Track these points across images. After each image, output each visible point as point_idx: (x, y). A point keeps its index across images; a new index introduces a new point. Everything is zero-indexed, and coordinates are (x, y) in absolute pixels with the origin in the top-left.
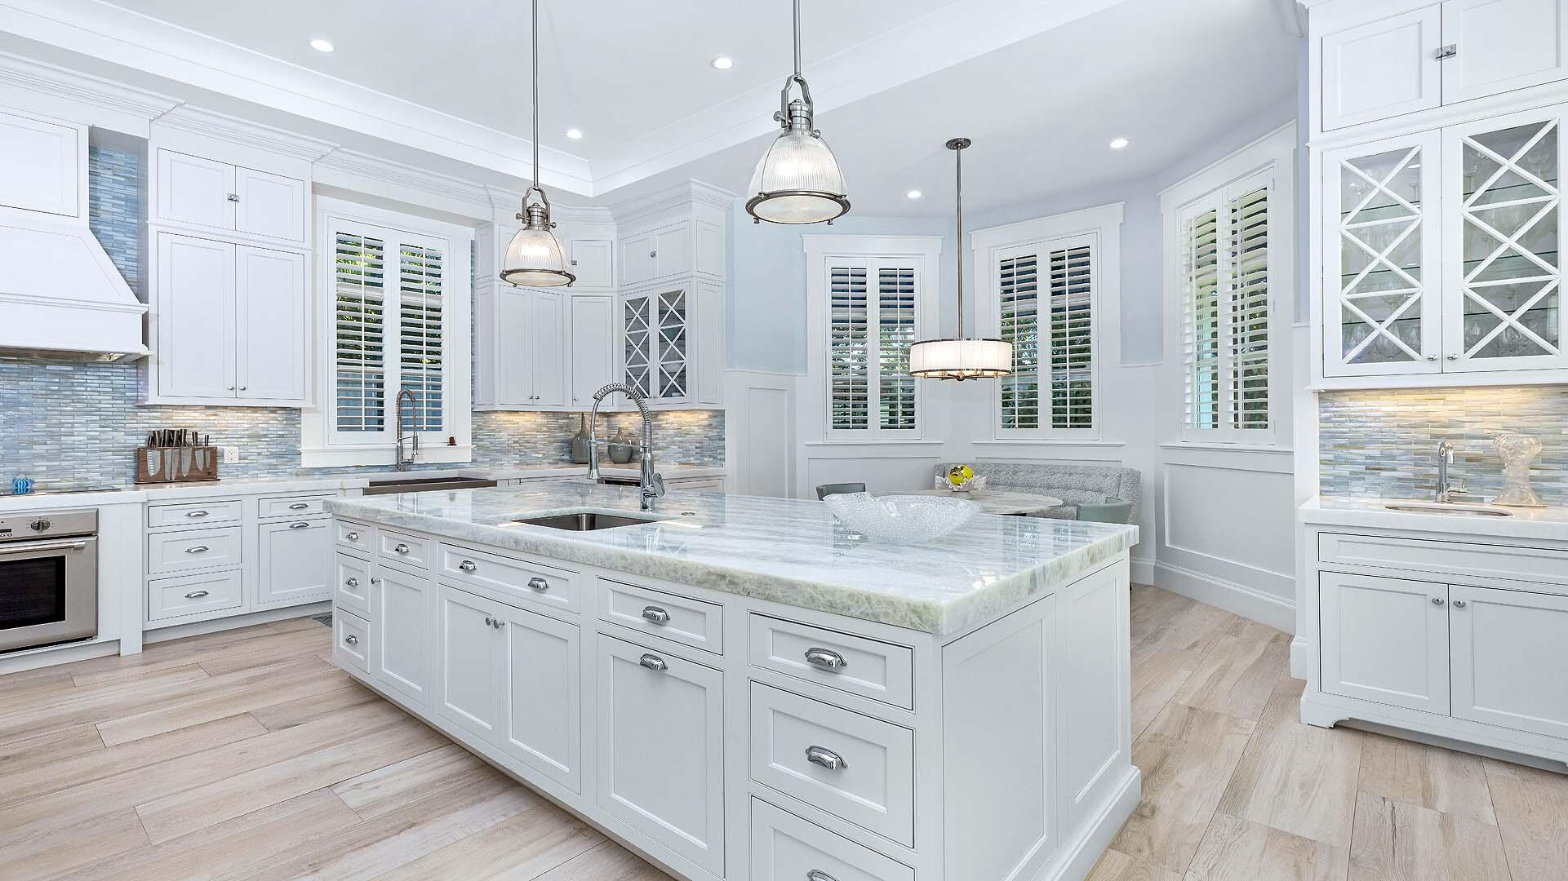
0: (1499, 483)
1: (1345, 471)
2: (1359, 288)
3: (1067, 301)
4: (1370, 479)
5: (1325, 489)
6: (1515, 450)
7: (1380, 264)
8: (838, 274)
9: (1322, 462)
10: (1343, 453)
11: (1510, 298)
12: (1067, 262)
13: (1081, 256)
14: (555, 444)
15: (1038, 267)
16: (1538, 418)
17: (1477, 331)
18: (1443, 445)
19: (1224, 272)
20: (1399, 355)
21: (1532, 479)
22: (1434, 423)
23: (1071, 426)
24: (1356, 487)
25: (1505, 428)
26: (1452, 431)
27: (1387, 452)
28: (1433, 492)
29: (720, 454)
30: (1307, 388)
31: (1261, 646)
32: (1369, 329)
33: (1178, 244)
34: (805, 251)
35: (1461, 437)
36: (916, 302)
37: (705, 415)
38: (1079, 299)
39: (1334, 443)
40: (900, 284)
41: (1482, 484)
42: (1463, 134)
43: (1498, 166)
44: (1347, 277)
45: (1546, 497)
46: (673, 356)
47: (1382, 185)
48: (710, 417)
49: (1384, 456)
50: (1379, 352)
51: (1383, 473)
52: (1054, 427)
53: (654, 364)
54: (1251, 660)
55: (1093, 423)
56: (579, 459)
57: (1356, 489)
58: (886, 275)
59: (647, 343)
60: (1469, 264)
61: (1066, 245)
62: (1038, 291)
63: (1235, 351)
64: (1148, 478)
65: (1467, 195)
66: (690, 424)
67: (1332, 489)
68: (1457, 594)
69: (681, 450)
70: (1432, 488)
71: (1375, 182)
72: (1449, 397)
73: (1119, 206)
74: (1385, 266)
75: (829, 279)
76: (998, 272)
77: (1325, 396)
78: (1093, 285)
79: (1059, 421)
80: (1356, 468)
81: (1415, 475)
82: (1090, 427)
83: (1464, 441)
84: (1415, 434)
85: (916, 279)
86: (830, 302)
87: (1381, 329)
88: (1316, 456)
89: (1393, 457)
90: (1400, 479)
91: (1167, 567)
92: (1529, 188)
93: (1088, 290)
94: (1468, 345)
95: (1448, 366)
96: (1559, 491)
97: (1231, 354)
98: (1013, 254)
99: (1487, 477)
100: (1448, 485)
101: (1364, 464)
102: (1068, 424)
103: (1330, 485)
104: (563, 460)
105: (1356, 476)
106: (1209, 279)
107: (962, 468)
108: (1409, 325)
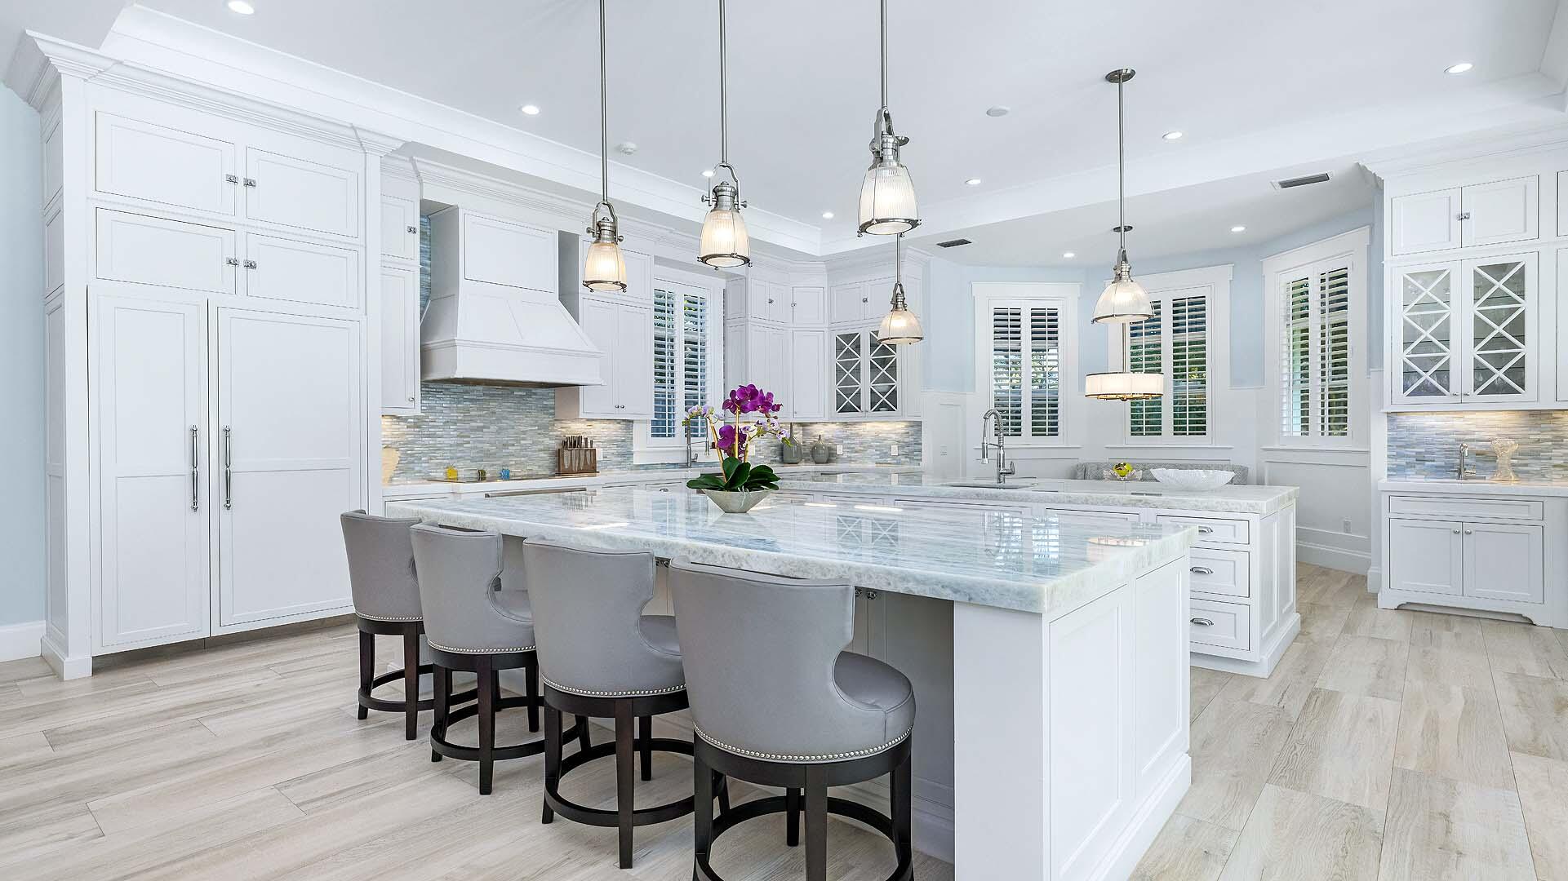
0: (1495, 468)
1: (1402, 462)
2: (1413, 351)
3: (1187, 337)
4: (1418, 467)
5: (1391, 473)
6: (1503, 448)
7: (1426, 337)
8: (1000, 314)
9: (1389, 457)
10: (1403, 451)
11: (1499, 361)
12: (1186, 308)
13: (1198, 304)
14: (771, 448)
15: (1162, 310)
16: (1516, 429)
17: (1481, 379)
18: (1462, 445)
19: (1314, 322)
20: (1437, 392)
21: (1513, 465)
22: (1457, 432)
23: (1190, 434)
24: (1409, 472)
25: (1499, 435)
26: (1467, 437)
27: (1430, 450)
28: (1457, 474)
29: (917, 455)
30: (1382, 411)
31: (1344, 581)
32: (1420, 376)
33: (1278, 300)
34: (974, 295)
35: (1473, 440)
36: (1060, 335)
37: (903, 425)
38: (1197, 336)
39: (1397, 445)
40: (1047, 321)
41: (1485, 469)
42: (1474, 265)
43: (1494, 285)
44: (1406, 344)
45: (1520, 475)
46: (884, 379)
47: (1427, 292)
48: (906, 427)
49: (1426, 452)
50: (1426, 390)
51: (1427, 463)
52: (1175, 434)
53: (866, 384)
54: (1339, 586)
55: (1209, 432)
56: (789, 460)
57: (1409, 473)
58: (1036, 314)
59: (858, 369)
60: (1477, 340)
61: (1186, 295)
62: (1162, 329)
63: (1323, 380)
64: (1252, 472)
65: (1476, 300)
66: (889, 432)
67: (1395, 473)
68: (1468, 528)
69: (878, 452)
70: (1455, 471)
71: (1423, 289)
72: (1467, 416)
73: (1229, 267)
74: (1429, 339)
75: (993, 317)
77: (1392, 416)
79: (1179, 429)
80: (1409, 460)
81: (1446, 464)
83: (1475, 443)
84: (1445, 439)
85: (1059, 317)
86: (993, 335)
87: (1426, 376)
88: (1386, 453)
89: (1433, 453)
90: (1436, 467)
92: (1508, 299)
93: (1204, 329)
94: (1476, 387)
95: (1465, 399)
96: (1528, 472)
97: (1320, 382)
99: (1488, 465)
100: (1465, 469)
101: (1414, 457)
102: (1188, 432)
103: (1394, 471)
104: (775, 461)
105: (1410, 465)
106: (1303, 326)
107: (1125, 464)
108: (1443, 374)
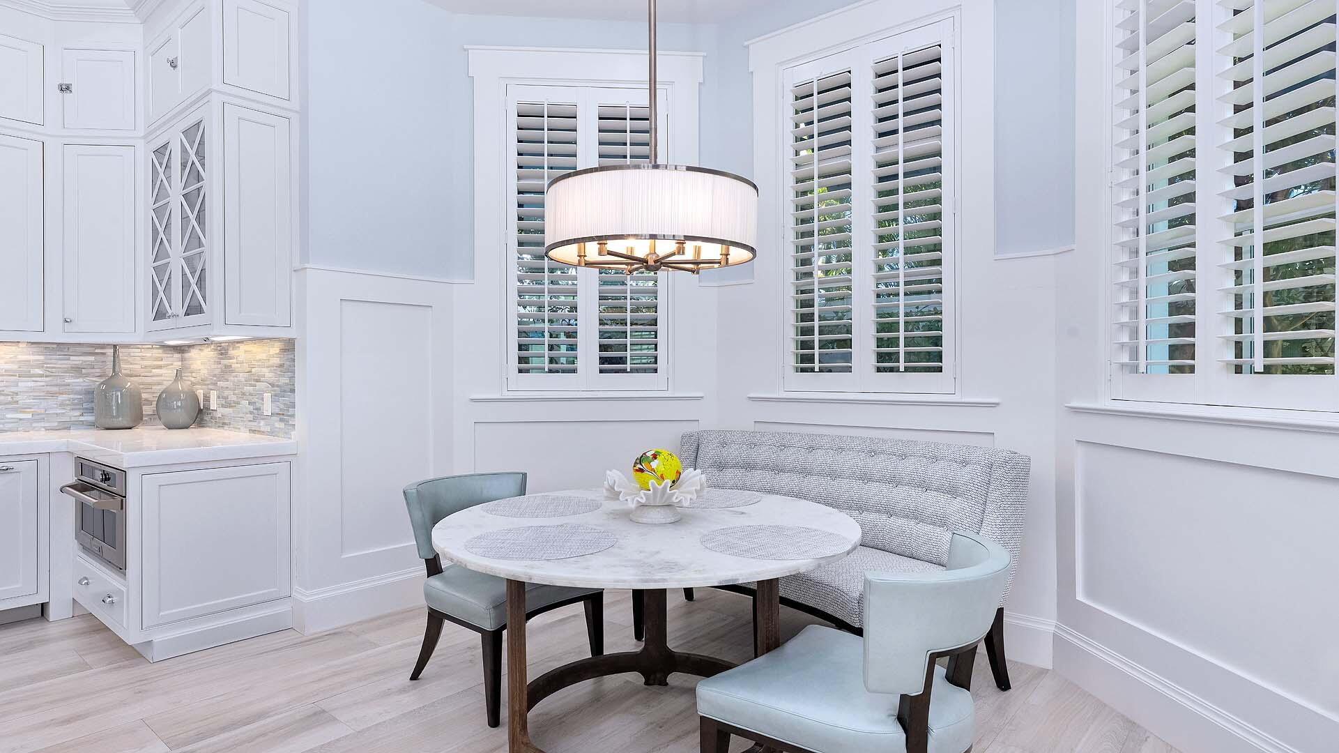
8: (529, 115)
12: (900, 77)
13: (926, 63)
15: (854, 92)
23: (909, 370)
29: (291, 416)
37: (276, 348)
38: (921, 140)
40: (631, 132)
46: (194, 242)
48: (282, 351)
53: (176, 257)
55: (944, 364)
59: (170, 221)
61: (900, 47)
62: (854, 135)
64: (1043, 468)
75: (512, 122)
76: (789, 104)
78: (945, 114)
82: (940, 370)
86: (513, 160)
91: (1077, 639)
93: (938, 122)
98: (812, 72)
102: (903, 365)
107: (655, 457)
